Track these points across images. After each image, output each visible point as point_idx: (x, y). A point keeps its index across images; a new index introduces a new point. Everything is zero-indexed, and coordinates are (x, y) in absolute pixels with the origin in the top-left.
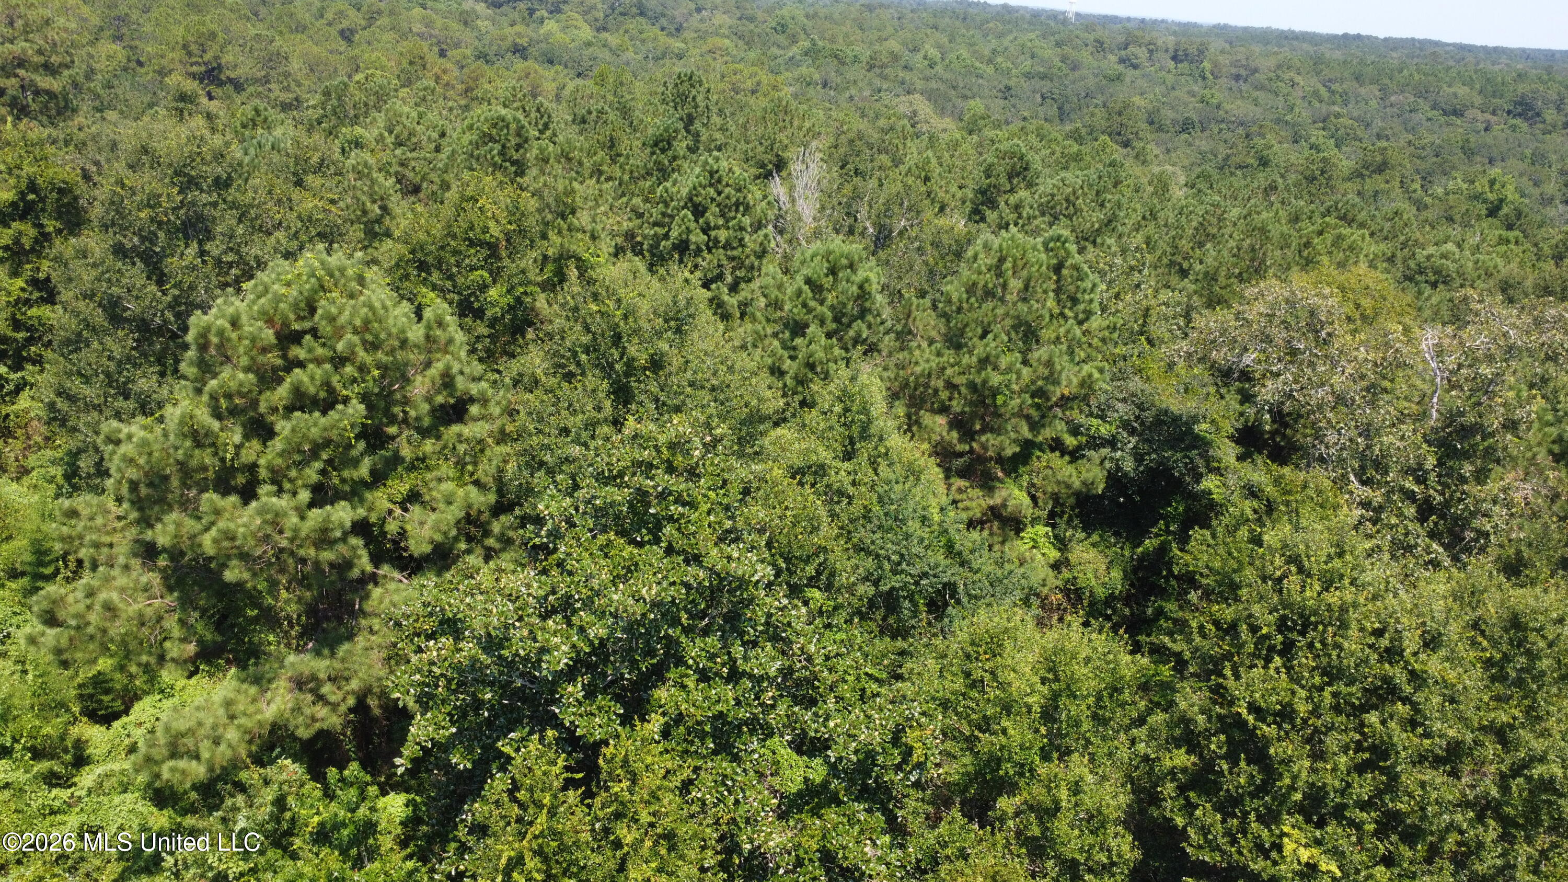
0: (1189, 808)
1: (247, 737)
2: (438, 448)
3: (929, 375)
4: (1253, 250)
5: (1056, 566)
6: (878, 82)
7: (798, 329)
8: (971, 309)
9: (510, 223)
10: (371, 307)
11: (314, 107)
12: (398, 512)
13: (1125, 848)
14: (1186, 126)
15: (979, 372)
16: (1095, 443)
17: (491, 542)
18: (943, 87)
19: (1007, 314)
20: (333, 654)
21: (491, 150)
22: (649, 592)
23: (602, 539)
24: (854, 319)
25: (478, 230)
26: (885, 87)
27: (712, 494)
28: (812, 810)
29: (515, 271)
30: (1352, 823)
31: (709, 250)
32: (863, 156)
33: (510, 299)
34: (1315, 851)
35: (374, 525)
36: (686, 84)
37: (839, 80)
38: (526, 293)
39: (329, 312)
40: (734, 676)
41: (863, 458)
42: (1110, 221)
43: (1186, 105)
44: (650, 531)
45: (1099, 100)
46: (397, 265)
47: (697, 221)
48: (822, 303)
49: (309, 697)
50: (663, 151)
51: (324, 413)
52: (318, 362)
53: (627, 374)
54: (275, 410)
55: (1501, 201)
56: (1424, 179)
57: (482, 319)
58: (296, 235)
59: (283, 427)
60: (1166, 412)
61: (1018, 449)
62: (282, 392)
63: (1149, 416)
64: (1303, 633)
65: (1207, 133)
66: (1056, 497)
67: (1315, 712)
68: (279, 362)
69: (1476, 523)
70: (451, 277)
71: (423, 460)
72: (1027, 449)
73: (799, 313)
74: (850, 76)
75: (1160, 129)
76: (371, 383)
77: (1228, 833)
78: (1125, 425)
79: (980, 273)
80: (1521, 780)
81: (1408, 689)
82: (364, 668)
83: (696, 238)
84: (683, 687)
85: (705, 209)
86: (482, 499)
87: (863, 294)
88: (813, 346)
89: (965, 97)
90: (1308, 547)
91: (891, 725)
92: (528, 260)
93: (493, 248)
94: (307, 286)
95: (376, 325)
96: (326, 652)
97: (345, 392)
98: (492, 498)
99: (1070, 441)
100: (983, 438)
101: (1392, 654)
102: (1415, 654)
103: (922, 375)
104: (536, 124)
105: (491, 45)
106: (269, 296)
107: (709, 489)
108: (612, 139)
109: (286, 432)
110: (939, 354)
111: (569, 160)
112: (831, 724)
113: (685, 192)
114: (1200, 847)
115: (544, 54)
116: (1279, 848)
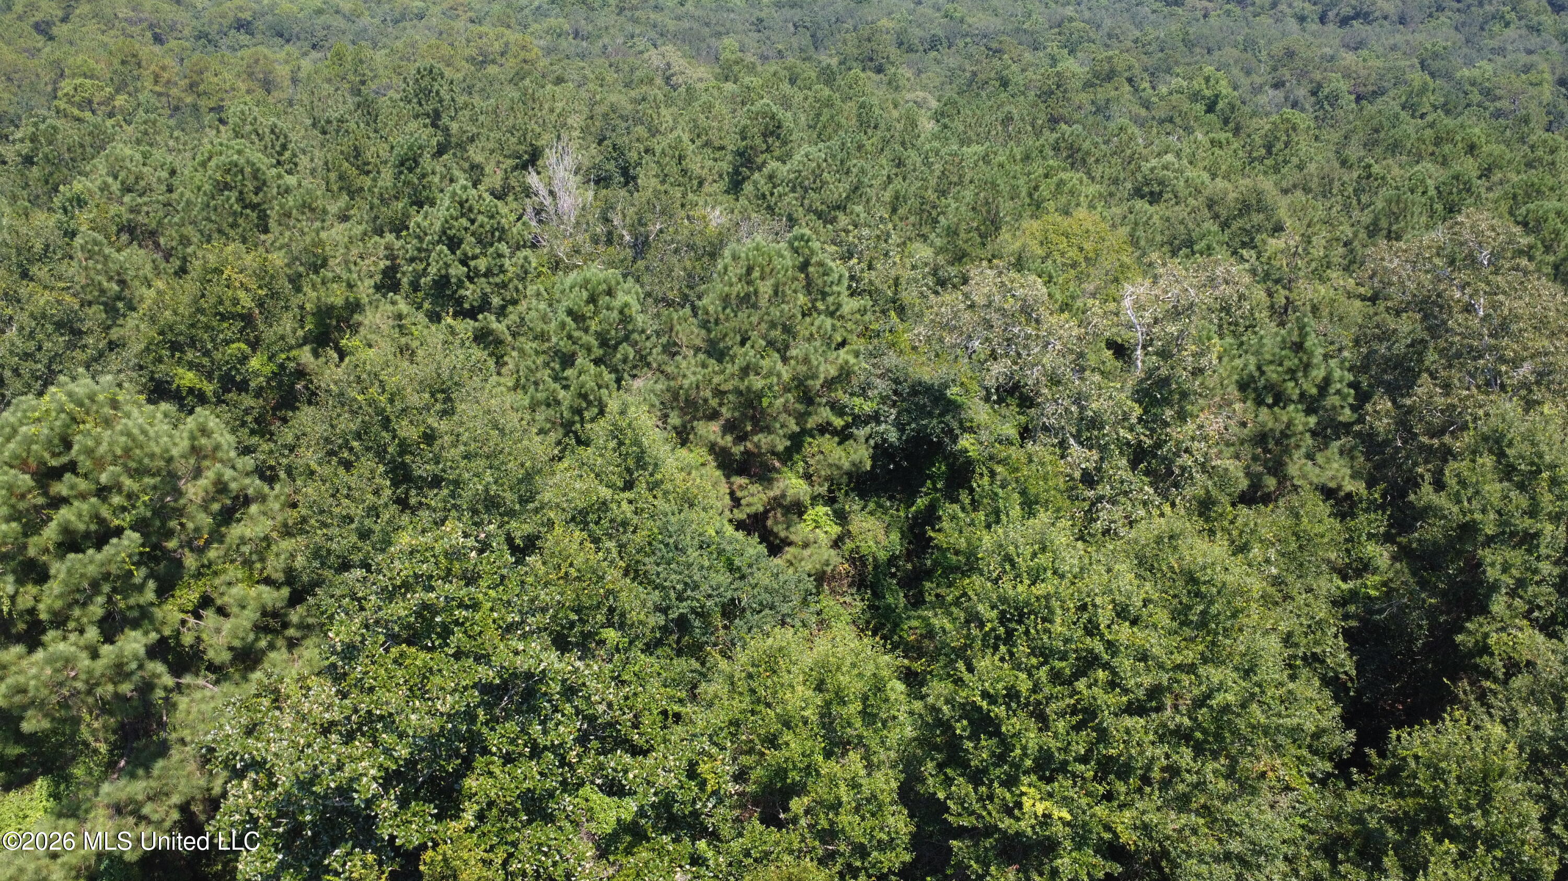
0: (948, 782)
1: (73, 873)
2: (222, 553)
3: (698, 387)
4: (987, 203)
5: (837, 543)
6: (629, 27)
7: (568, 360)
8: (727, 319)
9: (260, 287)
10: (129, 434)
11: (22, 140)
12: (192, 621)
13: (901, 825)
14: (934, 44)
15: (742, 379)
16: (859, 420)
17: (291, 632)
18: (695, 25)
19: (761, 320)
20: (148, 775)
21: (228, 199)
22: (446, 704)
23: (395, 651)
24: (619, 343)
25: (227, 303)
26: (637, 31)
27: (492, 593)
28: (625, 849)
29: (274, 339)
30: (1074, 776)
31: (471, 280)
32: (619, 130)
33: (272, 367)
34: (1048, 804)
35: (170, 637)
36: (427, 79)
37: (590, 28)
38: (288, 358)
39: (86, 446)
40: (536, 752)
41: (641, 487)
42: (857, 188)
43: (932, 21)
44: (439, 636)
45: (849, 25)
46: (147, 349)
47: (454, 253)
48: (586, 331)
49: (131, 820)
50: (411, 170)
51: (99, 548)
52: (83, 496)
53: (402, 453)
54: (46, 551)
55: (1217, 96)
56: (1152, 74)
57: (247, 391)
58: (31, 335)
59: (58, 569)
60: (920, 384)
61: (788, 443)
62: (50, 533)
63: (905, 389)
64: (1020, 622)
65: (954, 49)
66: (830, 479)
67: (1035, 689)
68: (40, 501)
69: (1179, 461)
70: (207, 353)
71: (209, 566)
72: (797, 442)
73: (565, 346)
74: (601, 23)
75: (910, 50)
76: (142, 509)
77: (980, 799)
78: (884, 399)
79: (731, 285)
80: (1205, 710)
81: (1106, 657)
82: (183, 781)
83: (456, 270)
84: (490, 773)
85: (461, 242)
86: (275, 594)
87: (625, 318)
88: (583, 377)
89: (718, 35)
90: (1017, 547)
91: (685, 763)
92: (287, 325)
93: (247, 319)
94: (58, 423)
95: (138, 451)
96: (141, 772)
97: (117, 522)
98: (285, 592)
99: (838, 422)
100: (756, 439)
101: (1092, 629)
102: (1109, 627)
103: (690, 388)
104: (273, 147)
105: (211, 23)
106: (18, 438)
107: (489, 587)
108: (356, 148)
109: (62, 576)
110: (704, 366)
111: (313, 210)
112: (631, 776)
113: (437, 226)
114: (960, 815)
115: (270, 27)
116: (1019, 805)
